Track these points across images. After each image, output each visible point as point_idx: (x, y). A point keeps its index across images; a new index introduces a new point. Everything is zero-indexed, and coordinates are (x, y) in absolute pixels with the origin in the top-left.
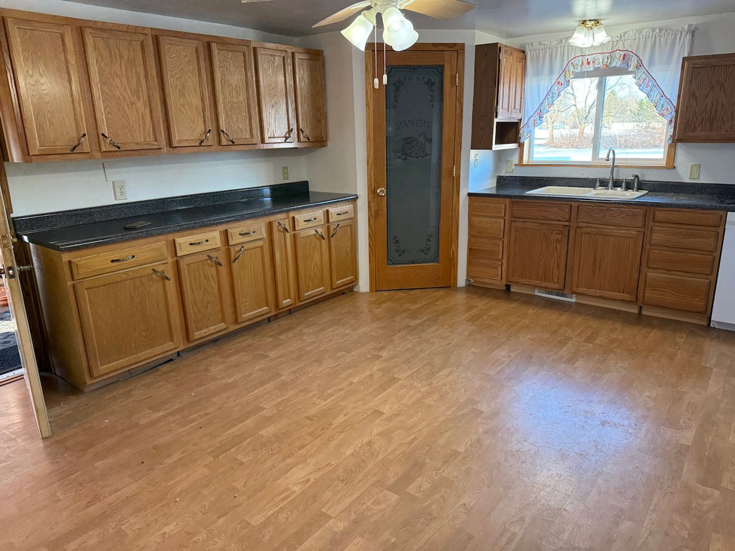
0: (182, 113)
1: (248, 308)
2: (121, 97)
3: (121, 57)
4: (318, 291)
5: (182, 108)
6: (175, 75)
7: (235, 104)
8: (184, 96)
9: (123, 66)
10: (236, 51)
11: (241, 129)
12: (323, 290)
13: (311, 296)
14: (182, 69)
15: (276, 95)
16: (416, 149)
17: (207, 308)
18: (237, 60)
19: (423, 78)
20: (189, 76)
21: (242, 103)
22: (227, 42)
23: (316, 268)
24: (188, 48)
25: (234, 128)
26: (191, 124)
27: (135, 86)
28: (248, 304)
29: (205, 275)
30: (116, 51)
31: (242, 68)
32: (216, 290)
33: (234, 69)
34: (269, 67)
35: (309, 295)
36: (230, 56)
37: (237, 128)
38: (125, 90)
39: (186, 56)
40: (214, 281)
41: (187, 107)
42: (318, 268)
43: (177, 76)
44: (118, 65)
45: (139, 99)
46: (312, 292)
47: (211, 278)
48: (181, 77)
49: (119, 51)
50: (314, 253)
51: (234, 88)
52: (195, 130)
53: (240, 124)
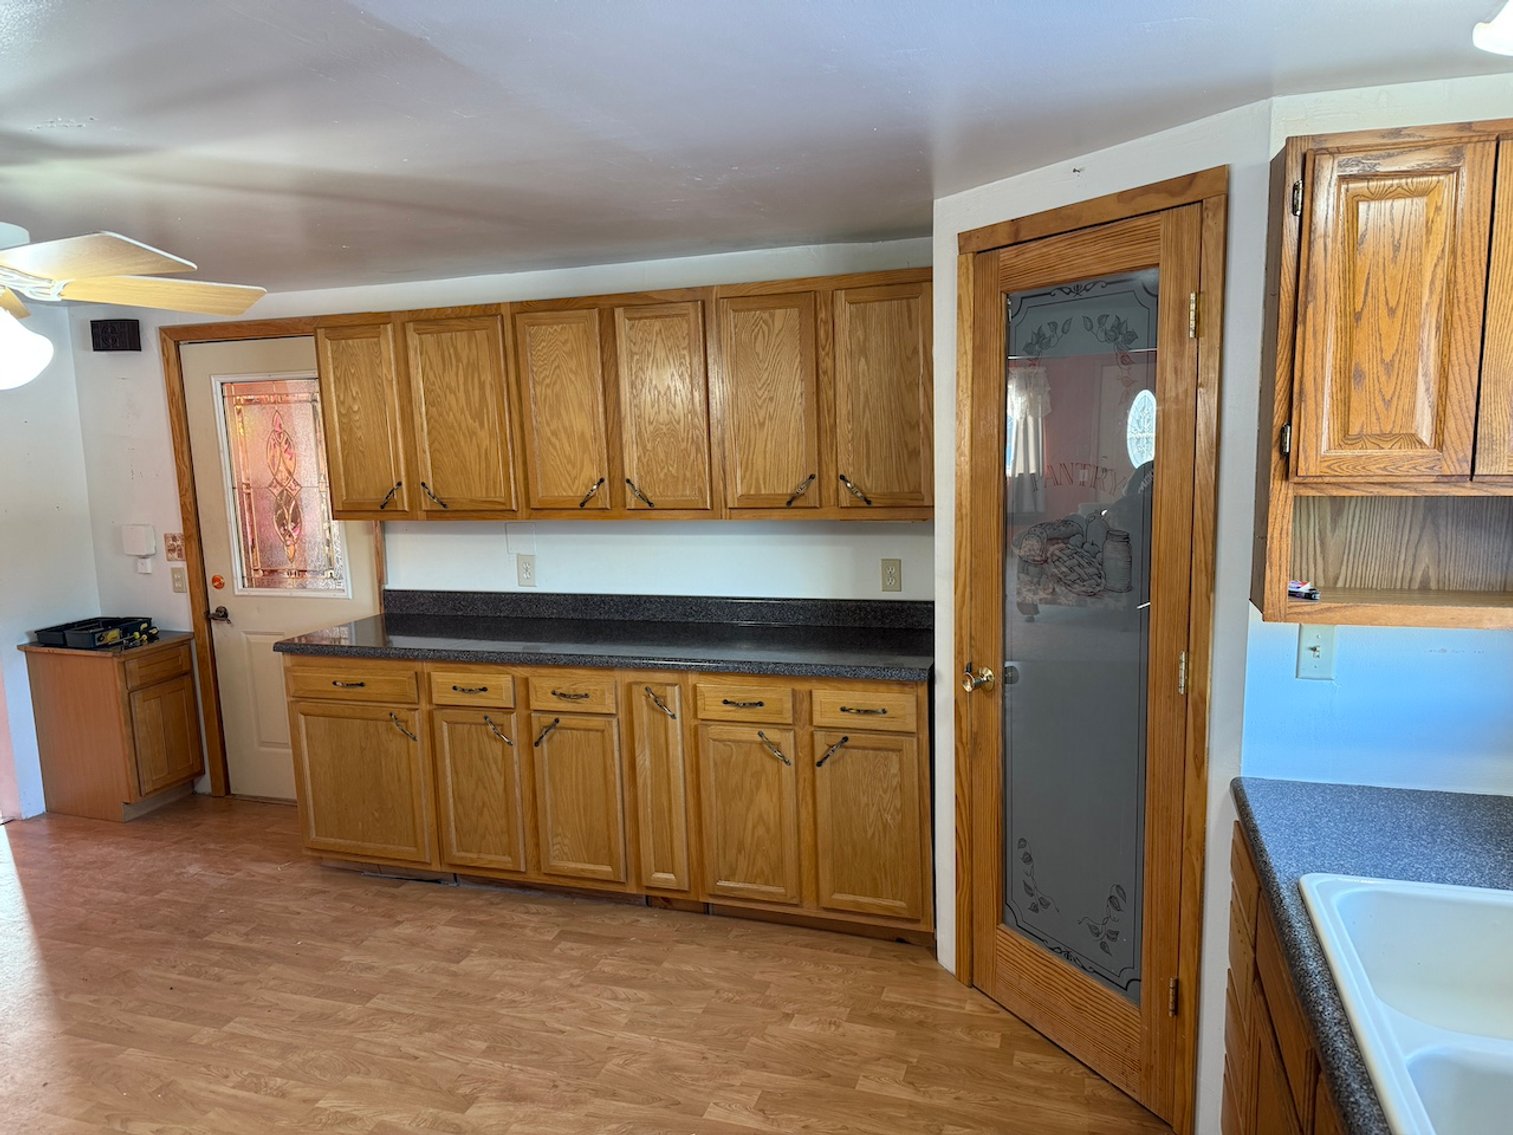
0: (555, 448)
1: (566, 849)
2: (455, 424)
3: (459, 360)
4: (763, 892)
5: (553, 440)
6: (544, 379)
7: (663, 427)
8: (559, 415)
9: (461, 372)
10: (667, 316)
11: (674, 477)
12: (781, 894)
13: (736, 894)
14: (558, 367)
15: (771, 399)
16: (1079, 565)
17: (481, 813)
18: (672, 335)
19: (1102, 319)
20: (570, 379)
21: (678, 423)
22: (655, 299)
23: (761, 831)
24: (571, 328)
25: (658, 475)
26: (569, 467)
27: (477, 405)
28: (566, 841)
29: (480, 752)
30: (452, 351)
31: (684, 349)
32: (500, 787)
33: (663, 354)
34: (756, 338)
35: (732, 889)
36: (656, 328)
37: (666, 474)
38: (462, 412)
39: (566, 341)
40: (498, 770)
41: (563, 435)
42: (768, 830)
43: (548, 381)
44: (453, 373)
45: (482, 425)
46: (740, 885)
47: (491, 761)
48: (555, 384)
49: (455, 349)
50: (758, 788)
51: (663, 393)
52: (575, 478)
53: (673, 466)
